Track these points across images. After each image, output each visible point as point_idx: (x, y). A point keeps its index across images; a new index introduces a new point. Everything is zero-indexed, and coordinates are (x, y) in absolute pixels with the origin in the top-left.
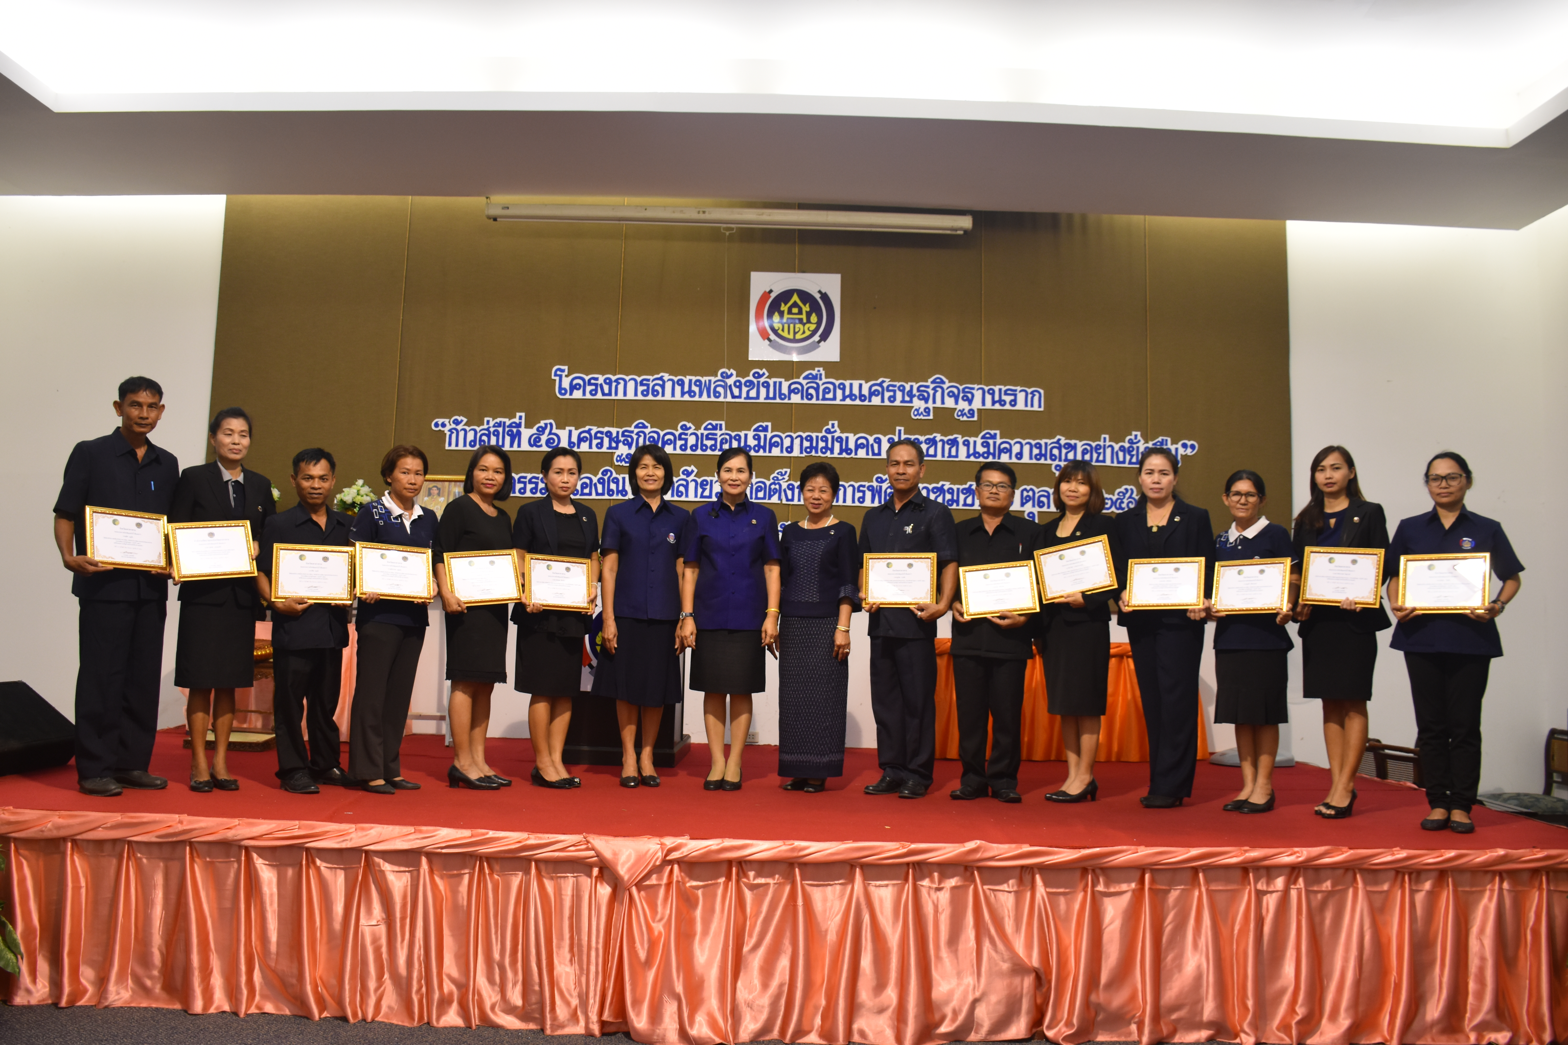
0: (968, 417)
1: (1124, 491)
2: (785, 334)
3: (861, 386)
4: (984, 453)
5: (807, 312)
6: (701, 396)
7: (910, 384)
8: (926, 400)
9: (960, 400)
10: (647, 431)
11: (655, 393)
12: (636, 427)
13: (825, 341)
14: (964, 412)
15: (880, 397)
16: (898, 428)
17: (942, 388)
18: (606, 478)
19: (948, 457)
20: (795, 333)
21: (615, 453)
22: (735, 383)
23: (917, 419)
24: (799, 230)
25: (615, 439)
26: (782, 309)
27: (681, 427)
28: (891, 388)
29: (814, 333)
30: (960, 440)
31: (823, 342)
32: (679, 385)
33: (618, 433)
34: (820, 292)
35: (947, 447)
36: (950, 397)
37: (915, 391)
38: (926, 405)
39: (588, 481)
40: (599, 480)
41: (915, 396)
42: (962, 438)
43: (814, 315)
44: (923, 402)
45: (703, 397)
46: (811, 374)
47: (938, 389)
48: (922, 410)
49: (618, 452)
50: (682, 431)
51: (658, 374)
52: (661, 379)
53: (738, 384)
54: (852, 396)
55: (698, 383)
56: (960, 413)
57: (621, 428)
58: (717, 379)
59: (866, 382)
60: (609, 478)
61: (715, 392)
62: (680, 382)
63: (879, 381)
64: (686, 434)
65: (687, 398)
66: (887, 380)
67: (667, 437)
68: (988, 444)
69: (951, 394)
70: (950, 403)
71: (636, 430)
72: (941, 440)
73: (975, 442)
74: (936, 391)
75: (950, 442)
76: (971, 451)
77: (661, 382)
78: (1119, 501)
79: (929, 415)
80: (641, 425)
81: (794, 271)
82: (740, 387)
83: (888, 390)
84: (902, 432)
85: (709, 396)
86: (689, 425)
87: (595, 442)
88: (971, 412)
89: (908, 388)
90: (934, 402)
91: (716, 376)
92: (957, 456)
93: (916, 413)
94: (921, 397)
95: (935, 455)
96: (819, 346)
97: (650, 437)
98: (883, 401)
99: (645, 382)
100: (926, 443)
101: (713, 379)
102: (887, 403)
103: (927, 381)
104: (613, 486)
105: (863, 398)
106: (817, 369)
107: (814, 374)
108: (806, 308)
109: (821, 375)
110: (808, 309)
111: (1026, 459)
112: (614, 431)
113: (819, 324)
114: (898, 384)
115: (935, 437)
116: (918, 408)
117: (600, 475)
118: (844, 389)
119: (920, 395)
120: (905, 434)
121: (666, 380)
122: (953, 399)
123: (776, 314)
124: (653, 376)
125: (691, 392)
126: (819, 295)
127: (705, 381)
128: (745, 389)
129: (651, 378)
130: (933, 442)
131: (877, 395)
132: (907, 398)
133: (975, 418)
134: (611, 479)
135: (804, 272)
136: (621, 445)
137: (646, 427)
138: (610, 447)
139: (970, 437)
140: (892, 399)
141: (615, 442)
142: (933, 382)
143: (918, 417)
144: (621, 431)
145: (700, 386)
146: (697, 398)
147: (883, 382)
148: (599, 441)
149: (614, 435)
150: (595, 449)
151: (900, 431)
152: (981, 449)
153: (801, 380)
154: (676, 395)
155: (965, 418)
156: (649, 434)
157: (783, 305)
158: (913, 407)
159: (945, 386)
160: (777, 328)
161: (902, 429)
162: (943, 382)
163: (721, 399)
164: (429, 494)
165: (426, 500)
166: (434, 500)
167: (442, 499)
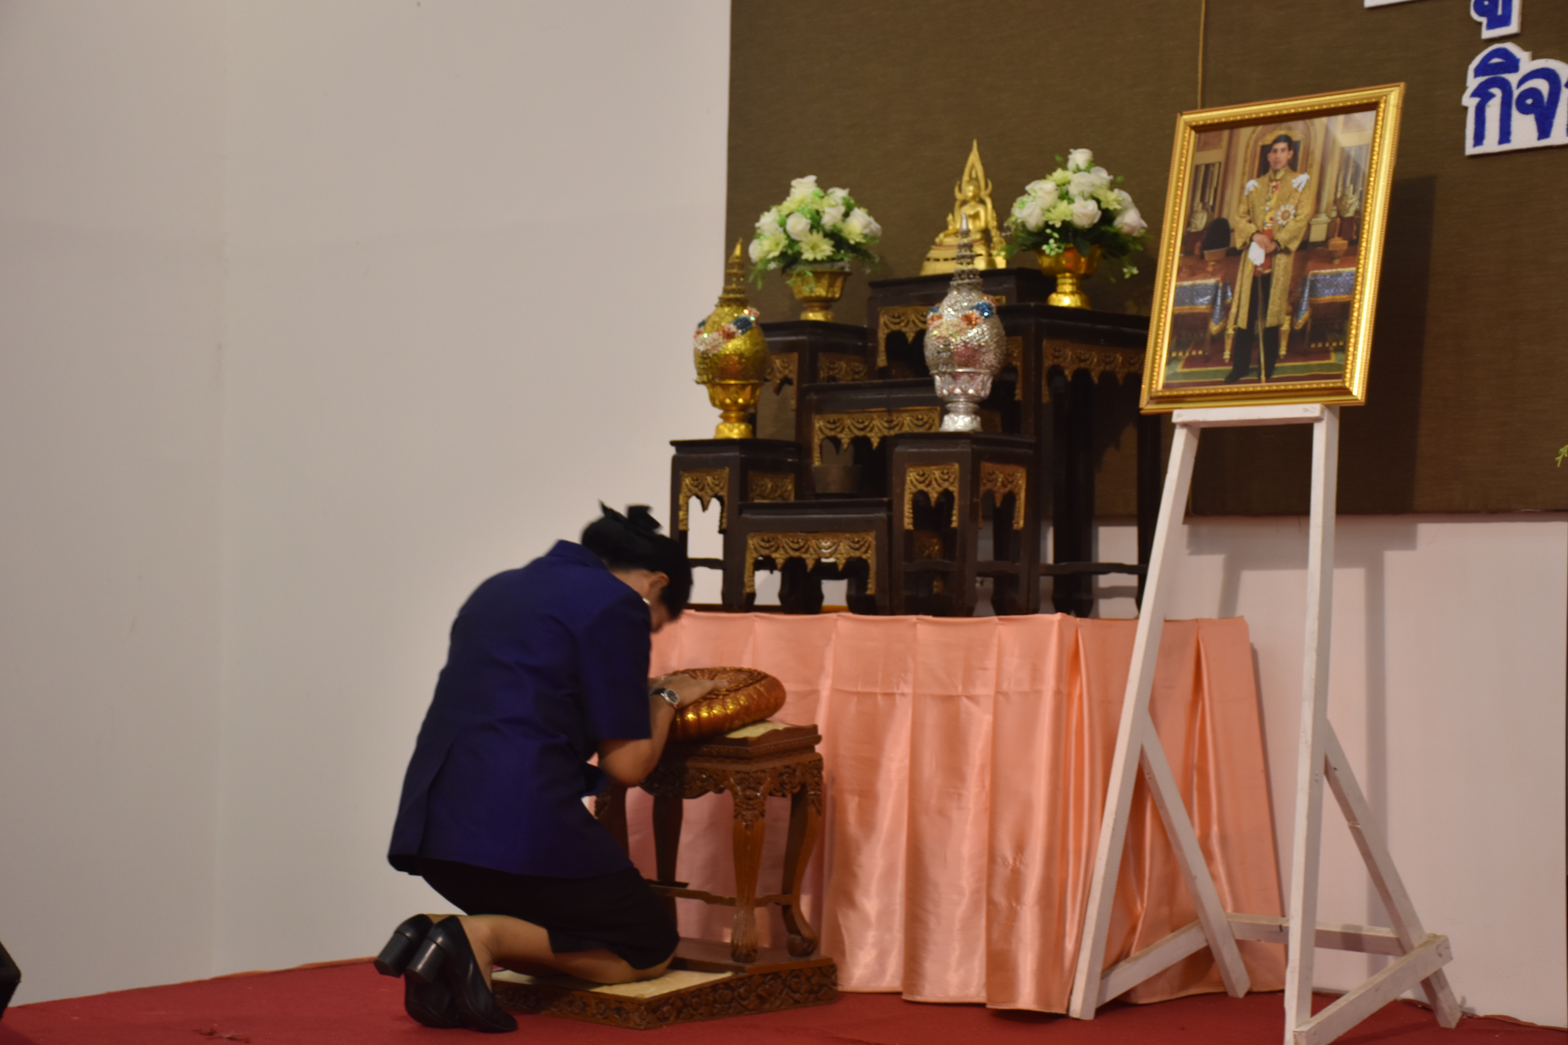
164: (1264, 168)
165: (1252, 189)
166: (1275, 187)
167: (1301, 179)
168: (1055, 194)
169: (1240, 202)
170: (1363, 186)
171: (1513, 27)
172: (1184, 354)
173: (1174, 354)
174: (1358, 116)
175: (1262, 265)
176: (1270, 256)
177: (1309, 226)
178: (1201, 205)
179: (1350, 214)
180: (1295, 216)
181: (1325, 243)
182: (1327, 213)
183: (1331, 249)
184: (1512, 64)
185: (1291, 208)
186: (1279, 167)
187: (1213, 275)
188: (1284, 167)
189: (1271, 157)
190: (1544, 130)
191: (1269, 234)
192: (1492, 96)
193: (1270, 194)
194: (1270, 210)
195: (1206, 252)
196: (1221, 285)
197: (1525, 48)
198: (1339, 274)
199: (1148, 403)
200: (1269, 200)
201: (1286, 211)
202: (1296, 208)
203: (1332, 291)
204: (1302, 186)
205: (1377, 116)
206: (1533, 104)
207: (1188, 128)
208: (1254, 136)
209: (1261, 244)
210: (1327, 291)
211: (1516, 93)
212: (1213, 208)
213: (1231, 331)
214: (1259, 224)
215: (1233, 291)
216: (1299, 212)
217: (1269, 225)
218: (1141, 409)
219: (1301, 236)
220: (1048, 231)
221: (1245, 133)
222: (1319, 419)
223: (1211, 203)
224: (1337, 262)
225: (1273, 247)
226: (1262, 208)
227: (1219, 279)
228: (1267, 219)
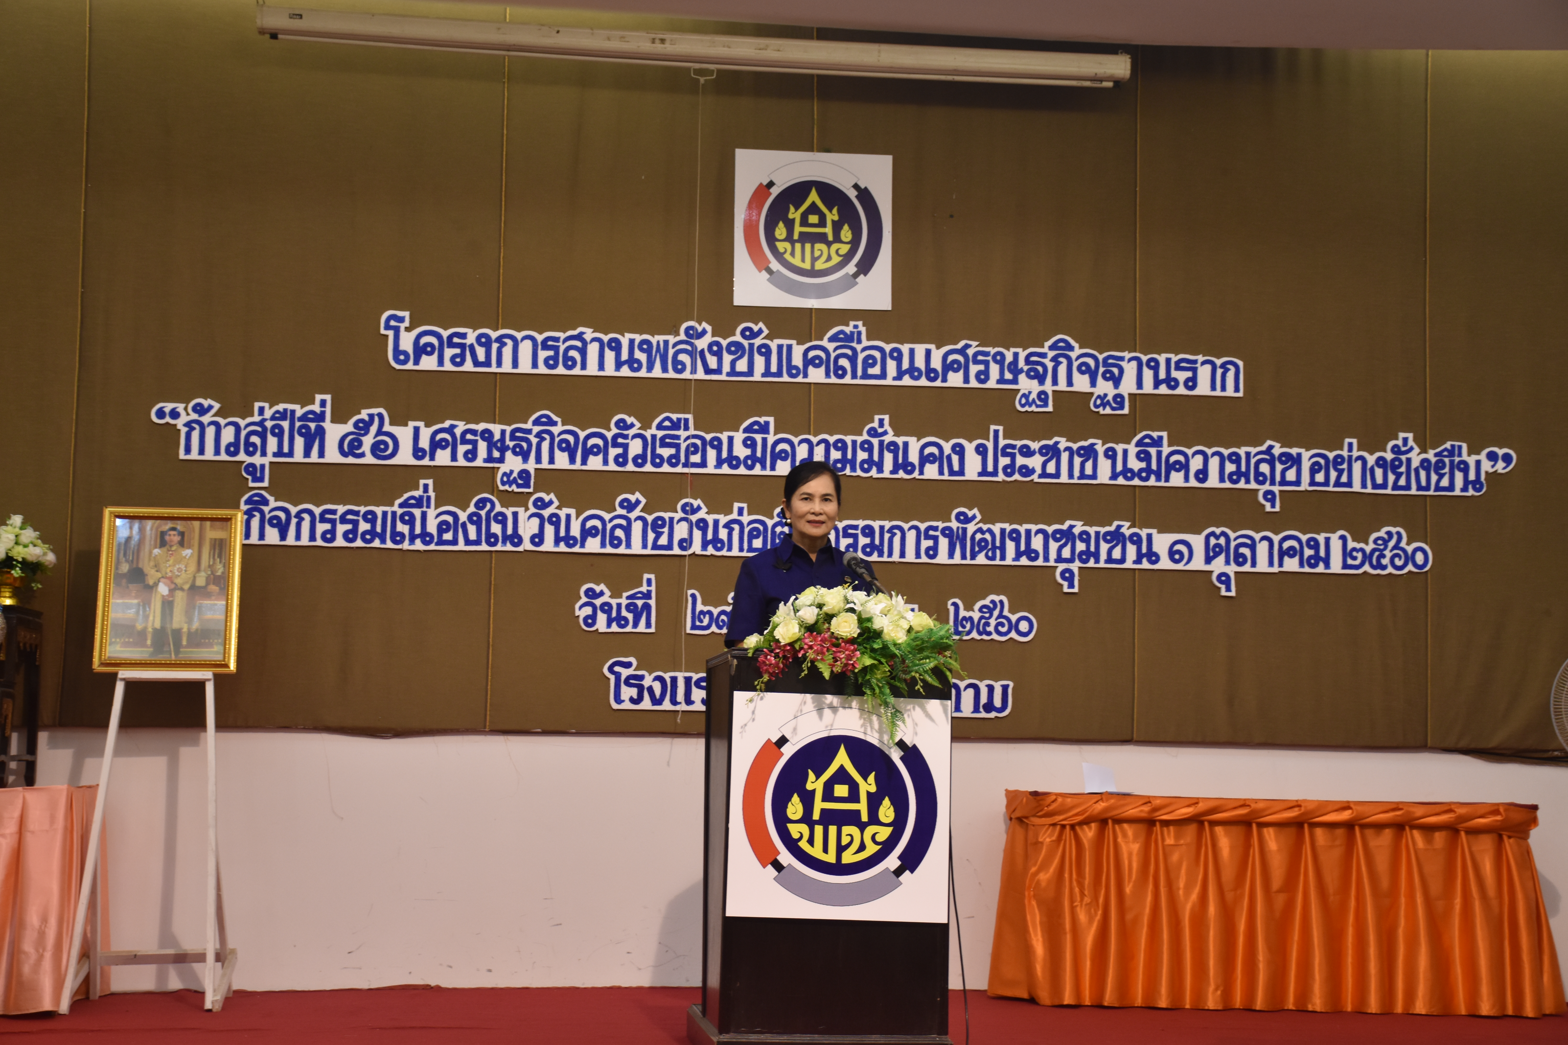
0: (1113, 409)
1: (1386, 536)
2: (796, 261)
3: (928, 353)
4: (1141, 470)
5: (833, 221)
6: (650, 368)
7: (1013, 350)
8: (1042, 380)
9: (1100, 379)
10: (556, 430)
11: (570, 363)
12: (536, 422)
13: (865, 275)
14: (1105, 401)
15: (961, 374)
16: (993, 428)
17: (1068, 358)
18: (483, 513)
19: (1079, 478)
20: (814, 259)
21: (498, 468)
22: (710, 346)
23: (1027, 411)
24: (819, 76)
25: (499, 445)
26: (791, 216)
27: (617, 424)
28: (980, 358)
29: (847, 258)
30: (1100, 449)
31: (862, 276)
32: (611, 348)
33: (503, 432)
34: (856, 186)
35: (1077, 460)
36: (1082, 373)
37: (1021, 363)
38: (1042, 388)
39: (450, 519)
40: (470, 517)
41: (1021, 371)
42: (1103, 444)
43: (846, 227)
44: (1036, 382)
45: (653, 371)
46: (842, 332)
47: (1061, 359)
48: (1034, 396)
49: (504, 468)
50: (618, 431)
51: (575, 329)
52: (579, 337)
53: (715, 348)
54: (913, 371)
55: (645, 347)
56: (1099, 402)
57: (510, 425)
58: (678, 339)
59: (938, 348)
60: (488, 514)
61: (676, 362)
62: (613, 344)
63: (959, 346)
64: (625, 437)
65: (625, 371)
66: (974, 343)
67: (592, 441)
68: (1148, 456)
69: (1084, 368)
70: (1081, 383)
71: (536, 429)
72: (1068, 449)
73: (1125, 452)
74: (1057, 364)
75: (1082, 452)
76: (1119, 467)
77: (579, 344)
78: (1377, 553)
79: (1046, 405)
80: (544, 420)
81: (811, 149)
82: (718, 355)
83: (976, 362)
84: (1001, 434)
85: (665, 369)
86: (630, 420)
87: (462, 449)
88: (1119, 399)
89: (1009, 358)
90: (1055, 382)
91: (677, 334)
92: (1094, 476)
93: (1023, 401)
94: (1032, 374)
95: (1057, 475)
96: (857, 283)
97: (562, 441)
98: (966, 380)
99: (550, 343)
100: (1042, 454)
101: (672, 340)
102: (974, 383)
103: (1043, 347)
104: (496, 528)
105: (932, 375)
106: (852, 323)
107: (849, 333)
108: (832, 216)
109: (859, 333)
110: (836, 218)
111: (1213, 481)
112: (496, 429)
113: (855, 243)
114: (993, 351)
115: (1057, 443)
116: (1027, 392)
117: (472, 509)
118: (899, 360)
119: (1029, 370)
120: (1005, 438)
121: (588, 340)
122: (1086, 378)
123: (781, 225)
124: (564, 332)
125: (632, 362)
126: (856, 193)
127: (658, 342)
128: (727, 358)
129: (562, 335)
130: (1052, 452)
131: (956, 371)
132: (1008, 376)
133: (1126, 411)
134: (492, 514)
135: (828, 150)
136: (509, 454)
137: (555, 424)
138: (490, 459)
139: (1117, 444)
140: (982, 377)
141: (498, 449)
142: (1051, 348)
143: (1027, 408)
144: (508, 429)
145: (649, 352)
146: (643, 373)
147: (967, 346)
148: (469, 447)
149: (497, 436)
150: (461, 462)
151: (996, 432)
152: (1135, 464)
153: (825, 343)
154: (606, 366)
155: (1108, 411)
156: (559, 435)
157: (792, 209)
158: (1019, 390)
159: (1073, 355)
160: (781, 250)
161: (1001, 428)
162: (1071, 348)
163: (687, 375)
164: (163, 543)
165: (157, 554)
166: (172, 554)
167: (187, 552)
168: (14, 542)
169: (150, 560)
170: (225, 560)
171: (266, 484)
172: (120, 640)
173: (113, 640)
174: (218, 523)
175: (167, 595)
176: (172, 591)
177: (195, 577)
178: (124, 559)
179: (219, 573)
180: (186, 571)
181: (205, 587)
182: (205, 571)
183: (209, 590)
184: (266, 502)
185: (183, 567)
186: (172, 544)
187: (136, 598)
188: (176, 544)
189: (167, 538)
190: (283, 537)
191: (170, 579)
192: (254, 516)
193: (168, 558)
194: (170, 566)
195: (129, 585)
196: (141, 604)
197: (271, 495)
198: (216, 605)
199: (99, 666)
200: (168, 561)
201: (179, 568)
202: (186, 567)
203: (212, 613)
204: (189, 555)
205: (231, 525)
206: (277, 523)
207: (112, 515)
208: (156, 525)
209: (165, 584)
210: (209, 613)
211: (268, 516)
212: (132, 561)
213: (150, 630)
214: (164, 573)
215: (150, 608)
216: (188, 569)
217: (170, 574)
218: (94, 669)
219: (190, 582)
220: (14, 563)
221: (149, 524)
222: (209, 680)
223: (131, 558)
224: (213, 598)
225: (173, 586)
226: (164, 565)
227: (140, 600)
228: (168, 571)
